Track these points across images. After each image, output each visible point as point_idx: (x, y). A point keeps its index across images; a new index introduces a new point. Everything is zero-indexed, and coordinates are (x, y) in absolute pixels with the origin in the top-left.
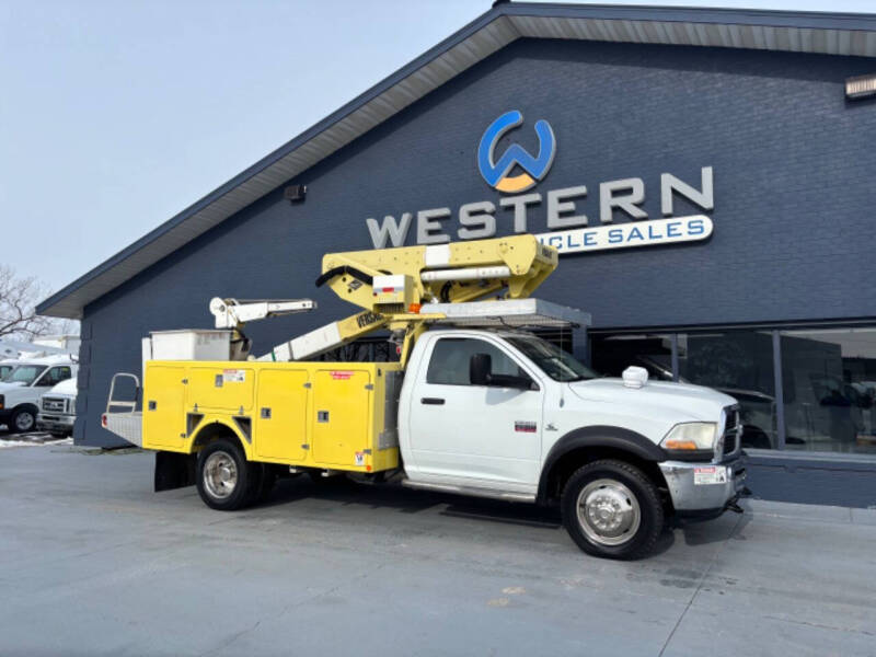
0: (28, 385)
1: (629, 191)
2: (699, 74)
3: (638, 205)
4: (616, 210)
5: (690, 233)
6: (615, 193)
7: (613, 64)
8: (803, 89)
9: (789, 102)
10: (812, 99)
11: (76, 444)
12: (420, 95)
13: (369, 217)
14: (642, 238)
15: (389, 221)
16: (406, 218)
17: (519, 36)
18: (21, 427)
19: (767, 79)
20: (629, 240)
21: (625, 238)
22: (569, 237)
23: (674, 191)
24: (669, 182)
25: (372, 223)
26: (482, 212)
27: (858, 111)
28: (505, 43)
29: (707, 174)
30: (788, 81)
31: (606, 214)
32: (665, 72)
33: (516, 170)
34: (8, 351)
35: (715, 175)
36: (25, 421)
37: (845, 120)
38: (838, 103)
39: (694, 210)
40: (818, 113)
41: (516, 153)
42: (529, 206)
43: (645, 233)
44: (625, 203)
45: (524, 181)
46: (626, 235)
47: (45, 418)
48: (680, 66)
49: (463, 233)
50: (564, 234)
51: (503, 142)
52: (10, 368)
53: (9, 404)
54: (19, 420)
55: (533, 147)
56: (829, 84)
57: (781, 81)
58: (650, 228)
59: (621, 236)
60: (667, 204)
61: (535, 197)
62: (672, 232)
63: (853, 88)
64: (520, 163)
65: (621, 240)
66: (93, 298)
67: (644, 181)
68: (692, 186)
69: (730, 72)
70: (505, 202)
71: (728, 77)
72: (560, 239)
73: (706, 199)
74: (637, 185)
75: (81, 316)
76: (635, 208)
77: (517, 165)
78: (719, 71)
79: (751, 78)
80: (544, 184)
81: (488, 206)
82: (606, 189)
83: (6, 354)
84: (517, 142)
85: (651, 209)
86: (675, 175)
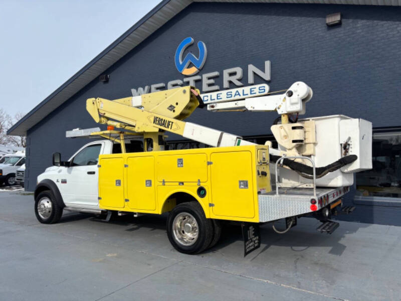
0: (13, 165)
1: (235, 74)
2: (265, 16)
3: (239, 80)
4: (230, 82)
5: (259, 92)
6: (230, 74)
8: (309, 21)
9: (303, 28)
10: (313, 26)
11: (26, 190)
12: (153, 31)
13: (132, 88)
14: (240, 95)
15: (140, 90)
16: (146, 88)
17: (192, 2)
18: (10, 183)
19: (294, 18)
20: (235, 96)
21: (233, 95)
22: (211, 96)
23: (255, 73)
24: (252, 68)
25: (133, 91)
26: (177, 85)
27: (333, 31)
28: (186, 5)
29: (267, 64)
30: (303, 18)
31: (226, 85)
32: (252, 16)
34: (9, 151)
35: (271, 65)
36: (11, 181)
37: (327, 35)
38: (325, 28)
39: (261, 81)
40: (315, 33)
41: (190, 56)
42: (196, 81)
43: (241, 93)
44: (234, 79)
45: (194, 70)
46: (233, 94)
47: (17, 179)
50: (209, 94)
51: (186, 51)
52: (8, 157)
53: (5, 173)
54: (9, 180)
56: (320, 19)
57: (300, 18)
58: (243, 90)
59: (231, 95)
60: (251, 79)
61: (198, 77)
62: (252, 92)
65: (231, 97)
66: (30, 127)
67: (242, 68)
68: (260, 70)
69: (279, 15)
70: (186, 80)
71: (277, 17)
72: (207, 96)
73: (266, 76)
74: (239, 71)
75: (26, 135)
76: (238, 81)
78: (273, 15)
79: (288, 17)
80: (202, 71)
81: (179, 82)
82: (226, 72)
83: (8, 152)
84: (191, 52)
85: (244, 82)
86: (254, 65)
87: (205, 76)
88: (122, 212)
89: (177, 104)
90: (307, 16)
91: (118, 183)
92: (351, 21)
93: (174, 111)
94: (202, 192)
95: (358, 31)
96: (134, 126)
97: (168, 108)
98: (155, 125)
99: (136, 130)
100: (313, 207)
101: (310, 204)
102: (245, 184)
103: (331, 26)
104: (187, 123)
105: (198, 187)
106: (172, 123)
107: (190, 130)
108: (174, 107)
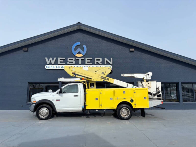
1: (99, 60)
2: (110, 43)
3: (101, 62)
4: (97, 63)
6: (97, 60)
7: (97, 38)
8: (124, 48)
10: (125, 50)
15: (51, 59)
16: (55, 59)
17: (80, 28)
23: (107, 61)
25: (46, 59)
26: (72, 60)
27: (131, 53)
28: (77, 29)
29: (112, 59)
33: (79, 53)
35: (113, 59)
37: (129, 54)
38: (129, 51)
39: (109, 64)
40: (126, 52)
41: (79, 50)
42: (81, 60)
44: (99, 62)
45: (81, 55)
48: (107, 41)
49: (68, 63)
50: (88, 66)
51: (76, 47)
55: (83, 49)
58: (103, 66)
60: (105, 63)
61: (83, 58)
63: (131, 50)
64: (80, 52)
67: (102, 58)
68: (109, 60)
70: (77, 58)
73: (111, 63)
74: (101, 59)
77: (79, 52)
80: (85, 56)
81: (74, 59)
84: (79, 48)
85: (103, 63)
86: (107, 58)
87: (86, 59)
88: (98, 110)
89: (105, 72)
90: (123, 46)
91: (97, 99)
92: (136, 51)
93: (104, 74)
94: (132, 101)
95: (138, 55)
96: (91, 79)
97: (102, 73)
98: (101, 79)
99: (92, 80)
100: (162, 103)
101: (161, 102)
102: (145, 98)
103: (131, 52)
104: (115, 79)
105: (130, 99)
106: (109, 79)
107: (116, 82)
108: (104, 73)
